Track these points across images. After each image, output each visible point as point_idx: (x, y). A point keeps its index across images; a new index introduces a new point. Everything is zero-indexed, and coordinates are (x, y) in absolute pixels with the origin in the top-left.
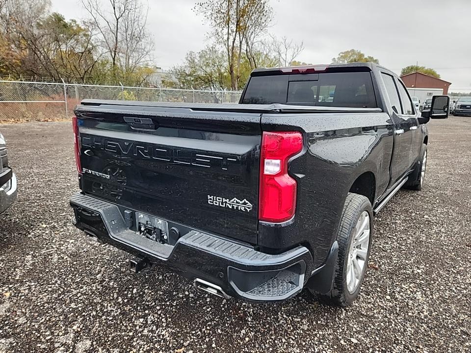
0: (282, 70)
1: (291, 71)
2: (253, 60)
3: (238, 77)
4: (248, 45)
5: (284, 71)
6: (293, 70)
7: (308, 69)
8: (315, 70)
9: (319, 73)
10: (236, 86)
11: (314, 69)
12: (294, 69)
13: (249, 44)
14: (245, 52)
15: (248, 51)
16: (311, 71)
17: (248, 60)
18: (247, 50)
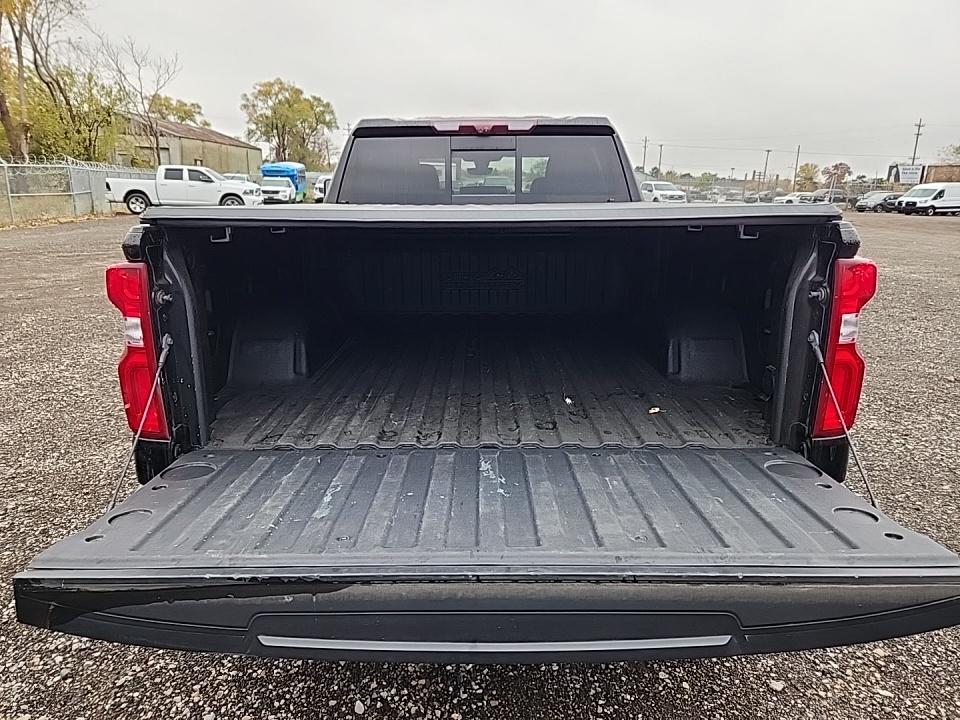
0: (436, 126)
1: (457, 128)
2: (57, 88)
3: (27, 129)
4: (36, 51)
5: (439, 128)
6: (460, 127)
7: (494, 127)
8: (509, 128)
9: (516, 135)
10: (25, 150)
11: (507, 126)
12: (464, 124)
13: (39, 47)
14: (32, 67)
15: (39, 62)
16: (500, 131)
17: (44, 86)
18: (35, 63)
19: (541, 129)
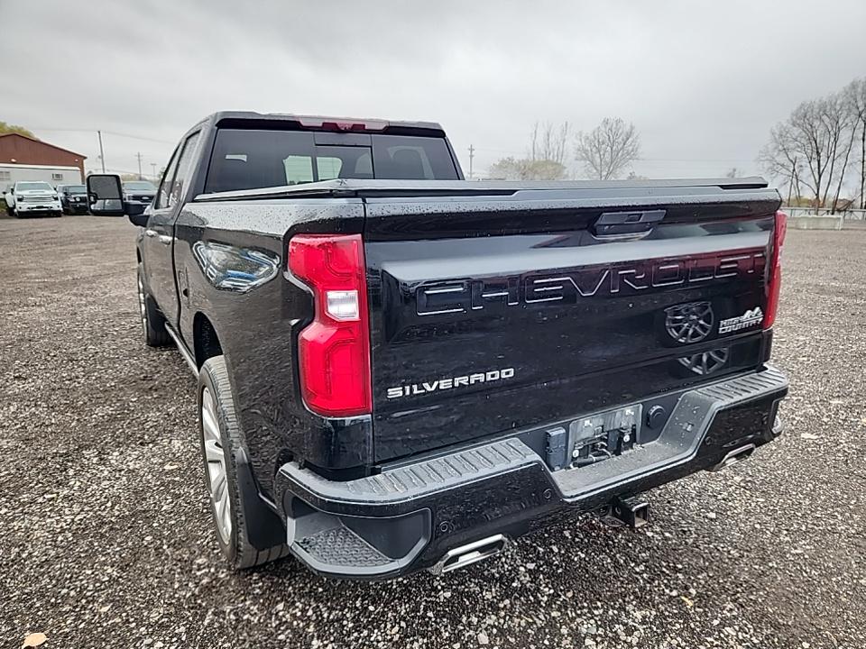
0: (301, 121)
1: (321, 125)
6: (323, 123)
7: (354, 125)
8: (366, 127)
9: (371, 134)
11: (364, 126)
12: (326, 121)
16: (358, 129)
19: (392, 130)
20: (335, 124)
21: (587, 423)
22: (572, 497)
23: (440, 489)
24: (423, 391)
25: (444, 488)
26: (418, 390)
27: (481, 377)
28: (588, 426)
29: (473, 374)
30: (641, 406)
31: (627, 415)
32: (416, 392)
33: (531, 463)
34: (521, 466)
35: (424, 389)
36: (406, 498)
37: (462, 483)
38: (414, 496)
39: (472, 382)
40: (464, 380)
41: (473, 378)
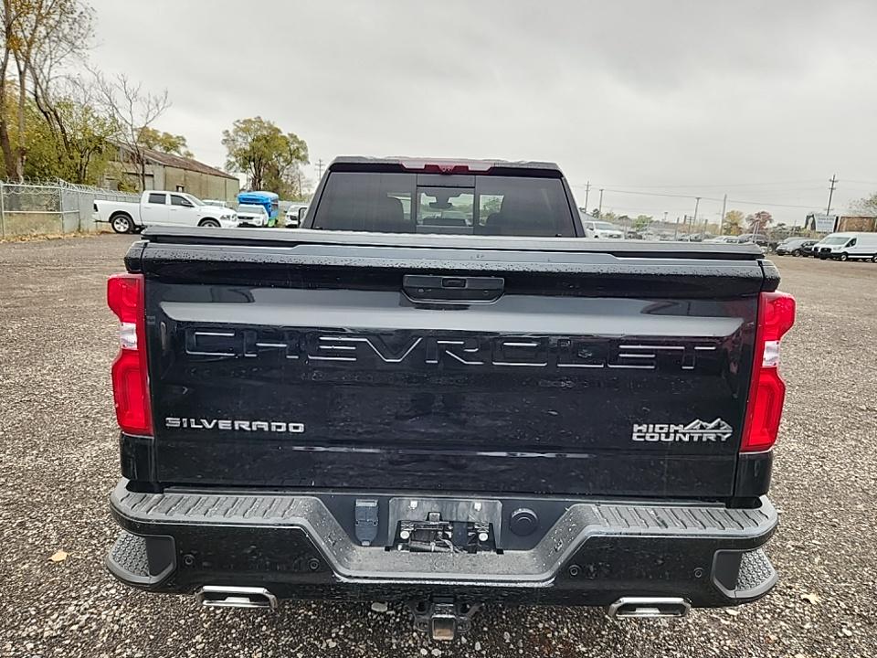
0: (404, 164)
1: (423, 167)
2: (54, 117)
3: (23, 152)
4: (37, 84)
5: (407, 166)
6: (426, 166)
7: (456, 167)
8: (470, 169)
9: (476, 175)
10: (20, 171)
11: (467, 167)
12: (428, 164)
13: (40, 81)
14: (33, 98)
15: (39, 94)
16: (460, 170)
17: (42, 115)
18: (36, 94)
19: (499, 171)
20: (437, 166)
21: (414, 504)
22: (350, 577)
23: (183, 522)
24: (201, 427)
25: (188, 522)
26: (196, 424)
27: (265, 425)
28: (414, 507)
29: (256, 421)
30: (500, 505)
31: (478, 509)
32: (193, 426)
33: (292, 525)
34: (280, 525)
35: (201, 424)
36: (149, 521)
37: (208, 523)
38: (157, 521)
39: (254, 428)
40: (245, 425)
41: (256, 425)
